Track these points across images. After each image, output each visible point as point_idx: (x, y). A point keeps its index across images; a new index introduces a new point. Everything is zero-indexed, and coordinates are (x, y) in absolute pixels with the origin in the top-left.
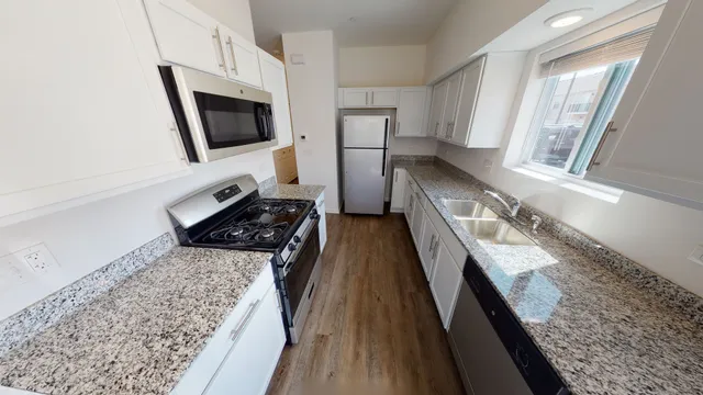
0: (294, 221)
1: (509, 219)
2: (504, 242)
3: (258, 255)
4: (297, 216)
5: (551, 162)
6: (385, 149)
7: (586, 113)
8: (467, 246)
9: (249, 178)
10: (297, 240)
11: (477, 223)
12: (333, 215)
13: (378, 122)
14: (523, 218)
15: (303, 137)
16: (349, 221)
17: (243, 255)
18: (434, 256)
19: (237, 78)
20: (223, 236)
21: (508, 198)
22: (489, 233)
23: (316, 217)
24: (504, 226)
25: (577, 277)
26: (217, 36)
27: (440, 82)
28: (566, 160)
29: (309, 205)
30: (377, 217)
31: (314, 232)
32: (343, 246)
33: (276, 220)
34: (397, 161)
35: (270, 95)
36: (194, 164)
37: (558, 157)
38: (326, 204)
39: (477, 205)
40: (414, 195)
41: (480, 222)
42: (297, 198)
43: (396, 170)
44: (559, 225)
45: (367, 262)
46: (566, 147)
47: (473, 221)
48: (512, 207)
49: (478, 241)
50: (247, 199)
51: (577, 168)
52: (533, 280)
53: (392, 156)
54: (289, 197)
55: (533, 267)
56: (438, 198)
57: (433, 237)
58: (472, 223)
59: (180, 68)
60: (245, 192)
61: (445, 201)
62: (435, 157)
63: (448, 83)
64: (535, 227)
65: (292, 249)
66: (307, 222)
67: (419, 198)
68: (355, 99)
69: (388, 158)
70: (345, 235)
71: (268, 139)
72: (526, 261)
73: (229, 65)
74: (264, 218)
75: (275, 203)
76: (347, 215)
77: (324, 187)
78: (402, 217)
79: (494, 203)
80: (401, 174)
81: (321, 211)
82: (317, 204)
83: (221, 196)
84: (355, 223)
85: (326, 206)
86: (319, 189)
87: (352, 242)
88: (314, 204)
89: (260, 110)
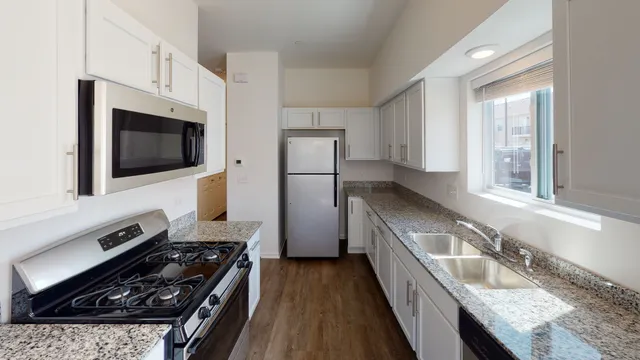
0: (213, 273)
1: (495, 256)
2: (499, 286)
3: (146, 329)
4: (219, 264)
5: (515, 186)
6: (335, 174)
7: (528, 135)
8: (455, 294)
9: (159, 215)
10: (215, 301)
11: (459, 263)
12: (270, 261)
13: (326, 144)
14: (509, 252)
15: (239, 162)
16: (293, 268)
17: (120, 331)
18: (415, 312)
19: (169, 95)
20: (94, 303)
21: (485, 229)
22: (478, 276)
23: (246, 265)
24: (492, 265)
25: (606, 327)
26: (157, 52)
27: (384, 104)
28: (529, 184)
29: (237, 248)
30: (331, 260)
31: (242, 288)
32: (284, 307)
33: (186, 273)
34: (351, 189)
35: (204, 114)
36: (85, 198)
37: (520, 181)
38: (261, 247)
39: (453, 240)
40: (376, 231)
41: (462, 260)
42: (223, 239)
43: (350, 199)
44: (554, 260)
45: (320, 329)
46: (523, 170)
47: (453, 261)
48: (493, 239)
49: (467, 286)
50: (148, 245)
51: (544, 192)
52: (554, 336)
53: (345, 183)
54: (211, 239)
55: (548, 317)
56: (405, 232)
57: (409, 284)
58: (452, 263)
59: (104, 83)
60: (148, 233)
61: (414, 236)
62: (393, 183)
63: (394, 105)
64: (527, 263)
65: (204, 316)
66: (233, 274)
67: (382, 232)
68: (299, 119)
69: (340, 186)
70: (287, 289)
71: (193, 164)
72: (535, 310)
73: (164, 81)
74: (169, 271)
75: (190, 247)
76: (291, 260)
77: (260, 224)
78: (364, 259)
79: (471, 236)
80: (356, 203)
81: (254, 257)
82: (250, 245)
83: (108, 242)
84: (301, 271)
85: (261, 250)
86: (253, 226)
87: (298, 298)
88: (245, 246)
89: (190, 130)
